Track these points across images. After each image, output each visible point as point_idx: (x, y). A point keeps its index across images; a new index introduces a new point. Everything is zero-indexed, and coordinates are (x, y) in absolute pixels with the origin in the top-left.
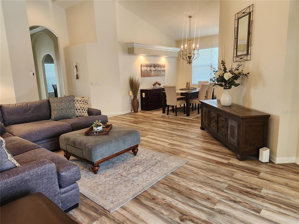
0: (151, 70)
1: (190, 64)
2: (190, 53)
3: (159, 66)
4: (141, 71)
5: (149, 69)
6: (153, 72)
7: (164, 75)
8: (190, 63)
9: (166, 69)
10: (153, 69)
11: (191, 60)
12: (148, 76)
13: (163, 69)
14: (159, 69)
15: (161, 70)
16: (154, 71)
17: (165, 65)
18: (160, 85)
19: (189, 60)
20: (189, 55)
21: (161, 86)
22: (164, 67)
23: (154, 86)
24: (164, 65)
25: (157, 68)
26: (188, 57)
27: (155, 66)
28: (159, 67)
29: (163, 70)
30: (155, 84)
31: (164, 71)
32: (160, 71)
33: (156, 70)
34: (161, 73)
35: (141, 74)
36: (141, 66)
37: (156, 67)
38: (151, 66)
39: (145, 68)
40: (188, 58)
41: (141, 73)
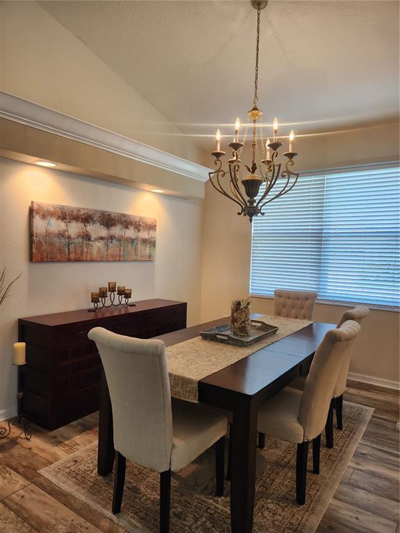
0: (87, 237)
1: (251, 215)
2: (254, 168)
3: (126, 222)
4: (31, 234)
5: (74, 229)
6: (99, 245)
7: (150, 259)
8: (251, 211)
9: (159, 235)
10: (96, 230)
11: (257, 198)
12: (69, 260)
13: (144, 234)
14: (130, 233)
15: (137, 239)
16: (102, 238)
17: (155, 221)
18: (128, 296)
19: (247, 198)
20: (248, 176)
21: (130, 301)
22: (152, 227)
23: (95, 300)
24: (149, 222)
25: (117, 231)
26: (245, 183)
27: (108, 221)
28: (127, 227)
29: (145, 241)
30: (103, 294)
31: (151, 243)
32: (132, 241)
33: (112, 238)
34: (136, 250)
35: (31, 248)
36: (31, 211)
37: (114, 225)
38: (87, 219)
39: (56, 226)
40: (242, 189)
41: (31, 242)
